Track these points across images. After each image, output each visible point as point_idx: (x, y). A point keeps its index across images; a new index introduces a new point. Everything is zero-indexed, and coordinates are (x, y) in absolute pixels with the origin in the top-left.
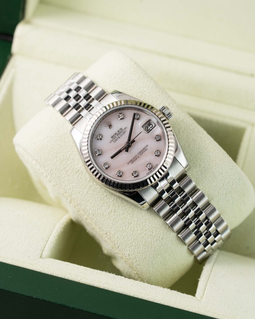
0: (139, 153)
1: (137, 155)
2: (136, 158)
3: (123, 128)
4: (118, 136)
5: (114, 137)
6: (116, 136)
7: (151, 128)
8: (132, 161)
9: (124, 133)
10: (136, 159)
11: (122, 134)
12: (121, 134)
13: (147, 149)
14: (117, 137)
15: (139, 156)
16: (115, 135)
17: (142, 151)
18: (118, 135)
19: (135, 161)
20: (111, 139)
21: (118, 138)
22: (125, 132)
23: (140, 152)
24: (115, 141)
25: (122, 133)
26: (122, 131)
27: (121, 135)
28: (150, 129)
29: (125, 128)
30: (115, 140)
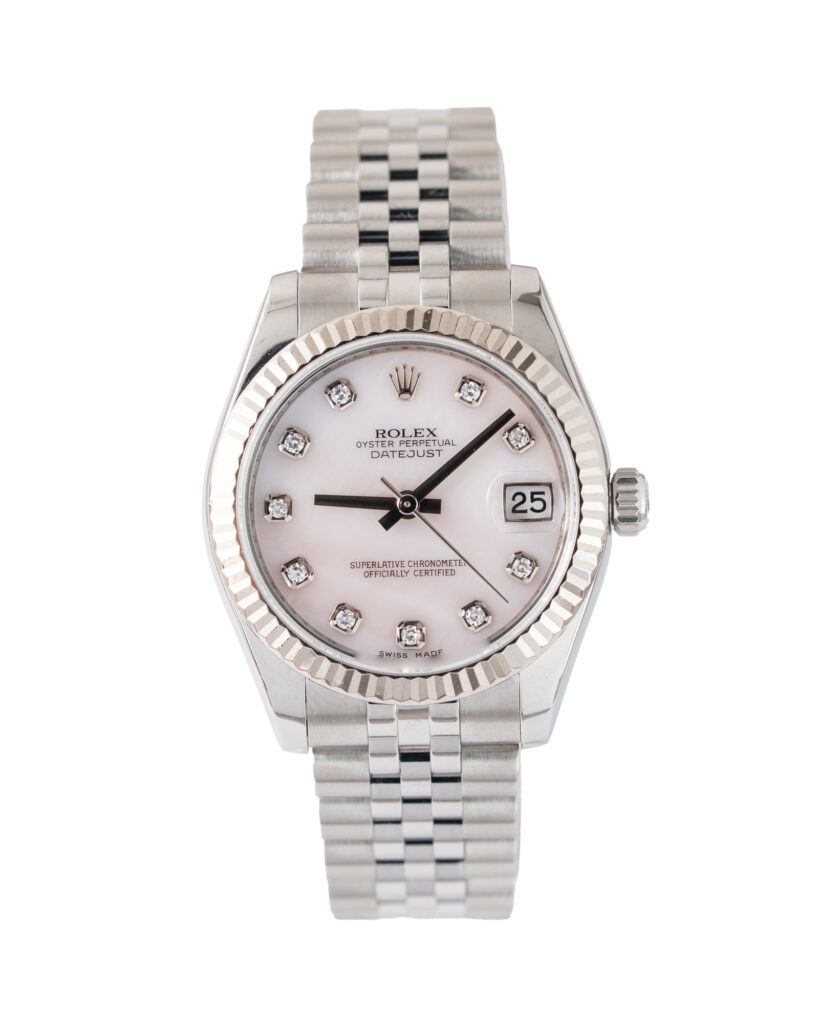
0: (416, 564)
1: (405, 564)
2: (395, 569)
3: (441, 436)
4: (403, 447)
5: (388, 439)
6: (397, 441)
7: (532, 509)
8: (374, 569)
9: (430, 454)
10: (392, 574)
11: (421, 454)
12: (415, 448)
13: (453, 573)
14: (397, 447)
15: (411, 573)
16: (394, 433)
17: (433, 563)
18: (407, 443)
19: (382, 575)
20: (373, 437)
21: (396, 454)
22: (436, 453)
23: (422, 563)
24: (375, 455)
25: (422, 448)
26: (427, 443)
27: (415, 454)
28: (525, 511)
29: (447, 443)
30: (381, 450)
